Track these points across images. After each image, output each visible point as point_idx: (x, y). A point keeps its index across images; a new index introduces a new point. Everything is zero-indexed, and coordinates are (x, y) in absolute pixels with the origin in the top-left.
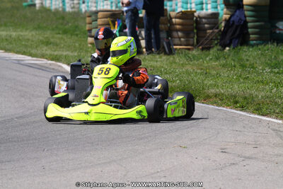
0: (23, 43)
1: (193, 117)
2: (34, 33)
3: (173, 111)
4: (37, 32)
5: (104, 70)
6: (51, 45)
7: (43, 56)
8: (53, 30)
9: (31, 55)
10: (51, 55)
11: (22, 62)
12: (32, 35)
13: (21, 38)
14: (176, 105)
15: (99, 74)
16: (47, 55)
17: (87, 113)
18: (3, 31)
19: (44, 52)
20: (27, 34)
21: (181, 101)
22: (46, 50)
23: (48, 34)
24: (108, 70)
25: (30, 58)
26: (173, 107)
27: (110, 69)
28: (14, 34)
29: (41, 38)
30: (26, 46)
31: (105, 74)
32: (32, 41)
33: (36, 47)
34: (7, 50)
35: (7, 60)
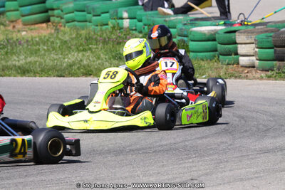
1: (218, 122)
3: (189, 117)
5: (111, 74)
14: (193, 111)
15: (104, 78)
17: (86, 121)
21: (201, 106)
24: (115, 74)
26: (189, 113)
27: (117, 72)
31: (111, 78)
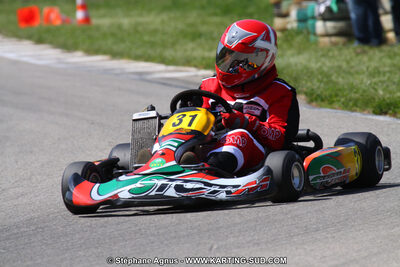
0: (146, 38)
2: (165, 16)
4: (172, 15)
6: (203, 40)
7: (188, 62)
8: (203, 8)
9: (163, 61)
10: (203, 58)
11: (149, 77)
12: (163, 22)
13: (140, 28)
16: (195, 58)
18: (104, 16)
19: (189, 53)
20: (153, 20)
22: (193, 49)
23: (193, 16)
25: (161, 67)
28: (126, 22)
29: (180, 25)
30: (152, 44)
32: (164, 33)
33: (173, 44)
34: (115, 55)
35: (117, 75)
